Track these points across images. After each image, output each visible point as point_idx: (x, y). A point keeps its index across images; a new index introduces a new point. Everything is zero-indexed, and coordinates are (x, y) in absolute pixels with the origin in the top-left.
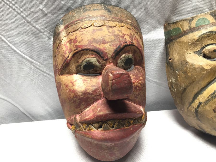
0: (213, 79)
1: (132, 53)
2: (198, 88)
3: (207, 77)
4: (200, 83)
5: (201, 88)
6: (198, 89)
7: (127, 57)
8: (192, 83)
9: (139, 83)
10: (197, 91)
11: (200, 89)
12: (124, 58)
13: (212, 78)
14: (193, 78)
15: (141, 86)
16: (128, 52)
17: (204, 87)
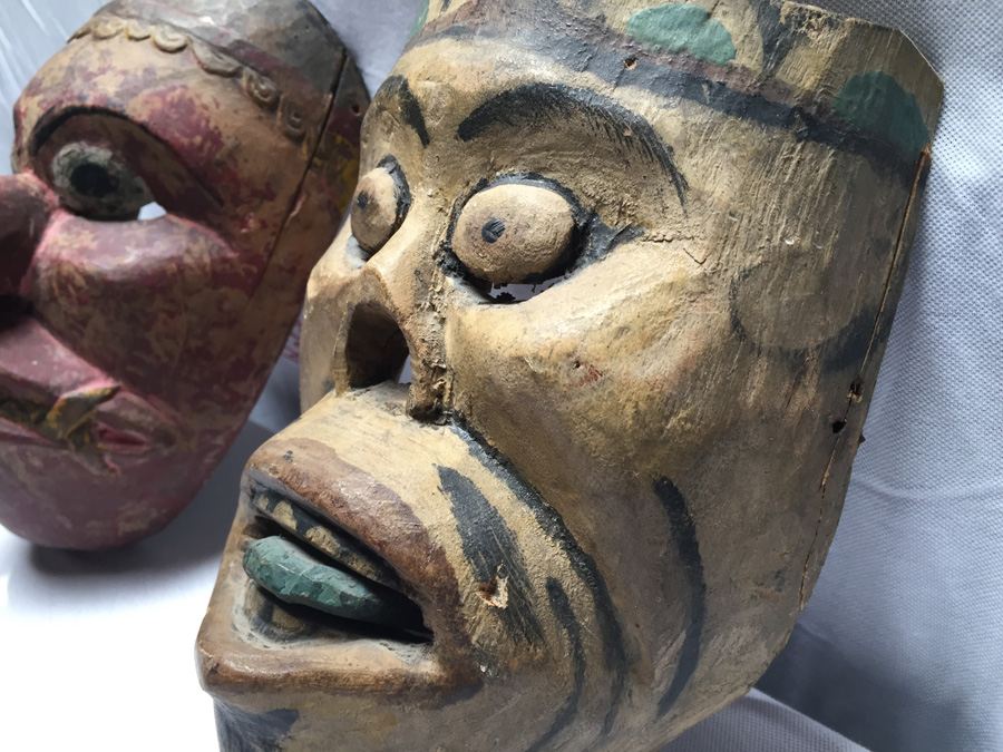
1: (113, 147)
7: (82, 157)
9: (81, 274)
12: (67, 160)
15: (86, 288)
16: (93, 138)
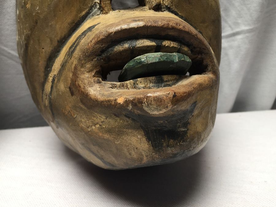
0: (84, 13)
2: (49, 40)
3: (63, 7)
4: (51, 26)
5: (58, 41)
6: (51, 44)
8: (34, 28)
10: (51, 49)
11: (55, 43)
13: (81, 10)
14: (34, 14)
17: (63, 35)
